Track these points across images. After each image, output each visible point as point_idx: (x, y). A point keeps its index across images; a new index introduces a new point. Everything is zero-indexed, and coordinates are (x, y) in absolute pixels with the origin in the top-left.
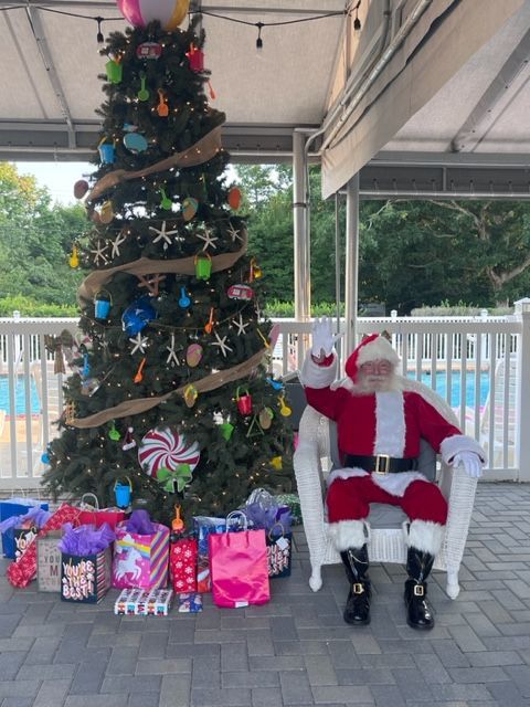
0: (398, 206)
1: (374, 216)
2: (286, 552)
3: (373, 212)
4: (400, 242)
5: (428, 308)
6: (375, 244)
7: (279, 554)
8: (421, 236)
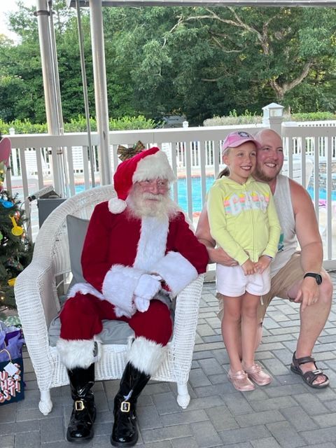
0: (189, 24)
1: (168, 34)
2: (17, 377)
3: (168, 29)
4: (192, 58)
5: (218, 118)
6: (170, 60)
7: (9, 379)
8: (211, 53)
